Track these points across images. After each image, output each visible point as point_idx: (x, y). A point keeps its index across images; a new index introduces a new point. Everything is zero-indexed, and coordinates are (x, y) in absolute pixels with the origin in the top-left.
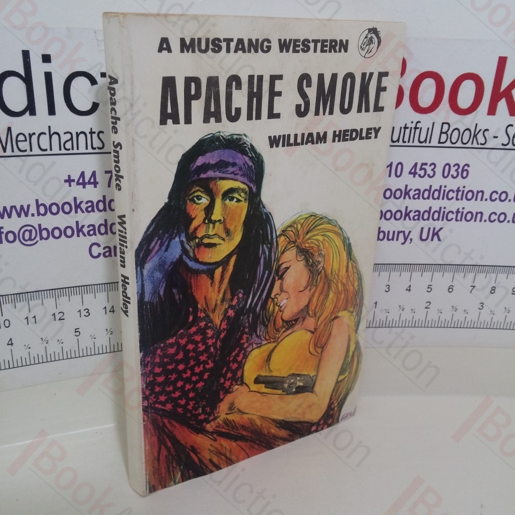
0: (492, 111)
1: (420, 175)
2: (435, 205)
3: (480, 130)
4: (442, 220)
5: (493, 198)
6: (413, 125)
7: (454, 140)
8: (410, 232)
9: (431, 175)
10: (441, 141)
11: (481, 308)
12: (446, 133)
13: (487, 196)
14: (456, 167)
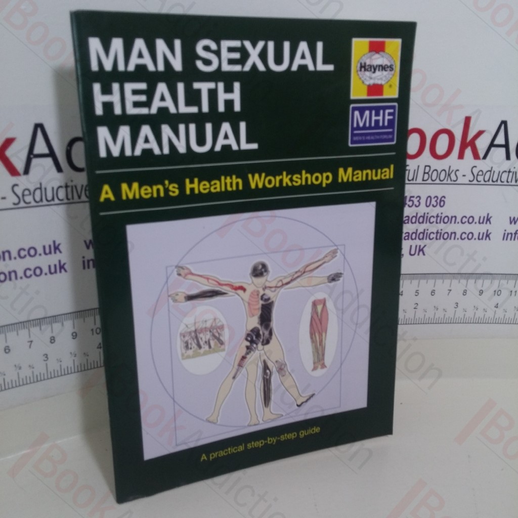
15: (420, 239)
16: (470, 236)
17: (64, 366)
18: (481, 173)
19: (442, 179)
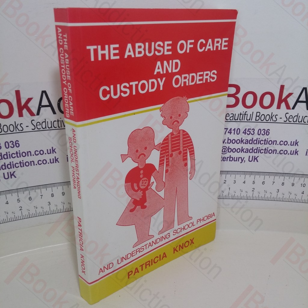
0: (279, 107)
1: (248, 134)
2: (255, 146)
3: (274, 115)
4: (258, 153)
5: (281, 144)
6: (244, 113)
7: (262, 119)
8: (244, 158)
9: (253, 133)
10: (257, 119)
11: (278, 191)
12: (259, 116)
13: (278, 143)
14: (264, 131)
15: (254, 153)
16: (285, 152)
17: (59, 208)
18: (291, 117)
19: (267, 120)
